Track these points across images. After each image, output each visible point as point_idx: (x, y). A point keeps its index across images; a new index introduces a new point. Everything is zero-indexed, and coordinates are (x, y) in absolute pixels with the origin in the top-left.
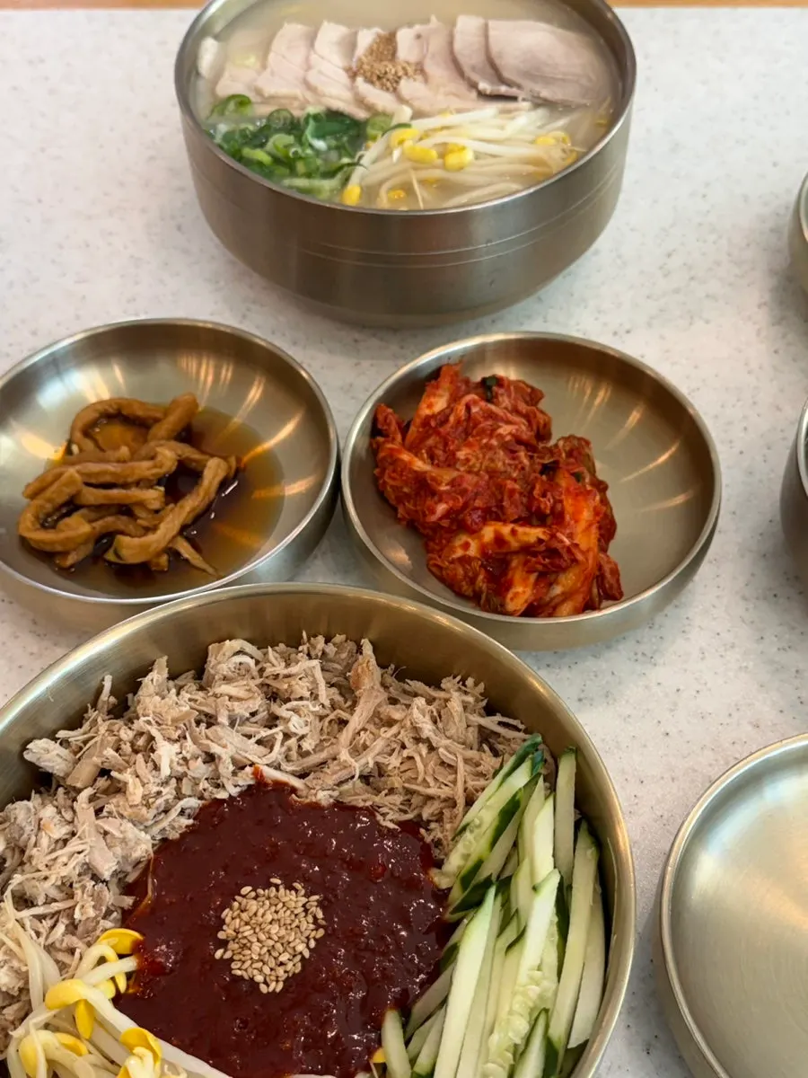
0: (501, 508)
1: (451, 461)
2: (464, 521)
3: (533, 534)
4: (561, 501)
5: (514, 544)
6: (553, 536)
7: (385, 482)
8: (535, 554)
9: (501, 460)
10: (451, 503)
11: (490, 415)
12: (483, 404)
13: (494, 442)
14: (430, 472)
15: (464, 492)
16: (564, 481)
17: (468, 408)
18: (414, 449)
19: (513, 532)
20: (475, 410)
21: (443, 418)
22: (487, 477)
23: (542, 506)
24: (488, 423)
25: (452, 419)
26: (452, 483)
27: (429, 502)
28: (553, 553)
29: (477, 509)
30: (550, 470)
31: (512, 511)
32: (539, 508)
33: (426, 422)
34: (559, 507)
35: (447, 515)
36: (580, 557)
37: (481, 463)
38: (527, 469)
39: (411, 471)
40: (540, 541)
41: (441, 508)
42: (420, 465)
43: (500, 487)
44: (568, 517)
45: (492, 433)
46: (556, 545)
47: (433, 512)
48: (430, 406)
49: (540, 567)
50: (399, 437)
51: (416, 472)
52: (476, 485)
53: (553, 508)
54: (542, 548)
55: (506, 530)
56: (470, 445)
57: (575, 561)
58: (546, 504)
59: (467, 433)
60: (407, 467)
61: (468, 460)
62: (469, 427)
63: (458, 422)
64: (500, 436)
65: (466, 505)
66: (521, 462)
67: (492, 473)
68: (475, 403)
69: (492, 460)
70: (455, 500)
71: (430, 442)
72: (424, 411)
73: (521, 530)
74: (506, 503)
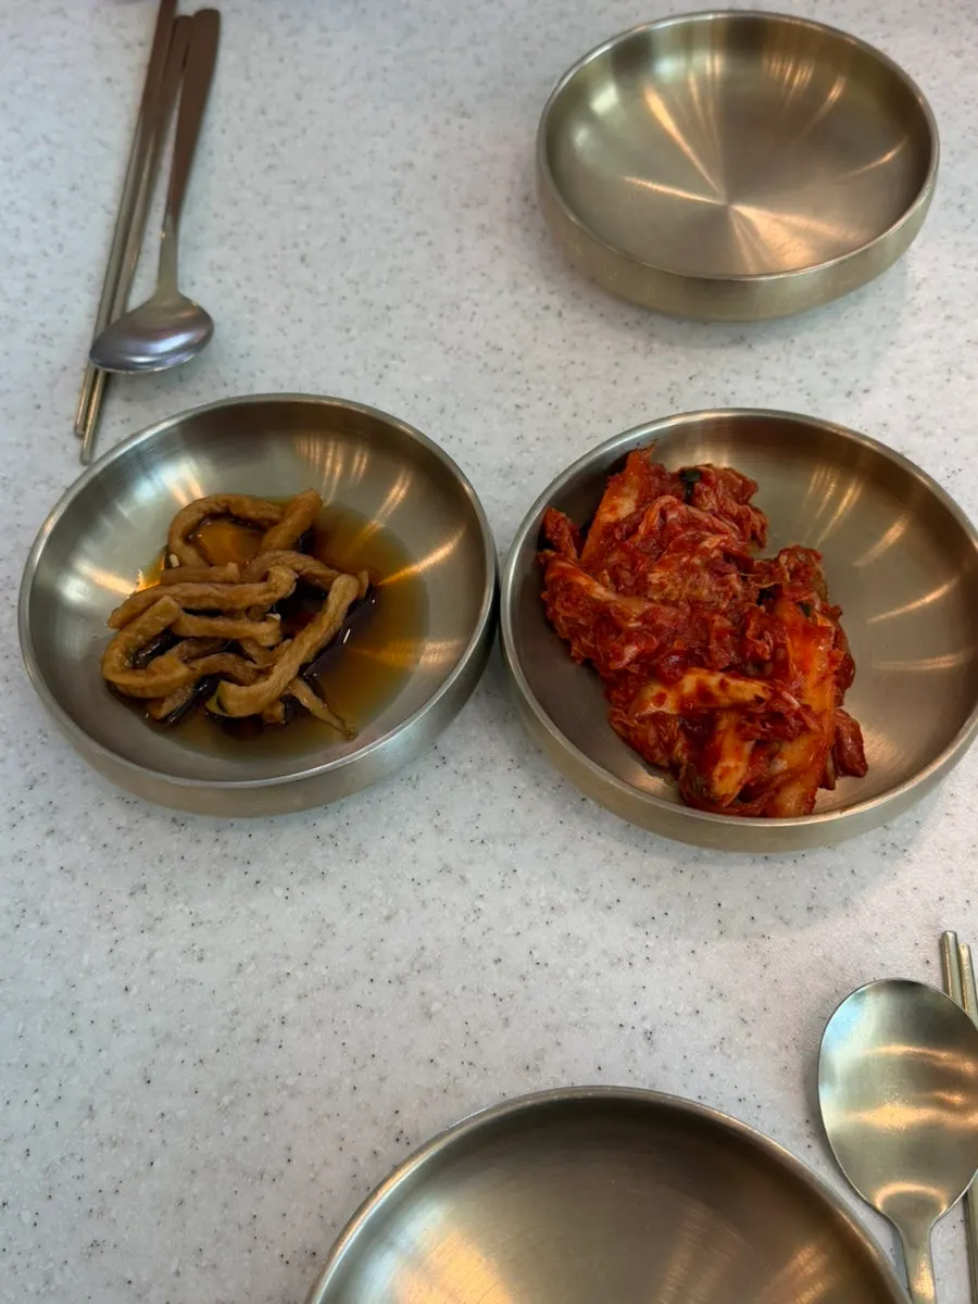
0: (707, 651)
1: (640, 588)
2: (658, 667)
3: (749, 689)
4: (784, 645)
5: (724, 700)
6: (776, 695)
7: (556, 613)
8: (751, 718)
9: (706, 587)
10: (643, 645)
11: (691, 523)
12: (683, 507)
13: (697, 561)
14: (615, 601)
15: (658, 631)
16: (788, 614)
17: (663, 514)
18: (592, 568)
19: (723, 685)
20: (672, 516)
21: (631, 526)
22: (688, 609)
23: (759, 651)
24: (690, 533)
25: (642, 529)
26: (643, 618)
27: (615, 643)
28: (777, 718)
29: (675, 652)
30: (770, 597)
31: (721, 656)
32: (754, 653)
33: (609, 530)
34: (781, 652)
35: (636, 660)
36: (813, 725)
37: (680, 590)
38: (740, 597)
39: (590, 599)
40: (759, 700)
41: (631, 651)
42: (600, 592)
43: (706, 623)
44: (793, 668)
45: (693, 546)
46: (779, 707)
47: (618, 654)
48: (613, 509)
49: (758, 736)
50: (573, 553)
51: (595, 601)
52: (674, 620)
53: (774, 654)
54: (761, 709)
55: (713, 681)
56: (664, 565)
57: (805, 729)
58: (764, 648)
59: (661, 548)
60: (584, 593)
61: (662, 586)
62: (666, 540)
63: (650, 532)
64: (706, 552)
65: (662, 647)
66: (732, 588)
67: (695, 604)
68: (673, 507)
69: (694, 586)
70: (649, 640)
71: (614, 559)
72: (606, 517)
73: (733, 683)
74: (713, 646)
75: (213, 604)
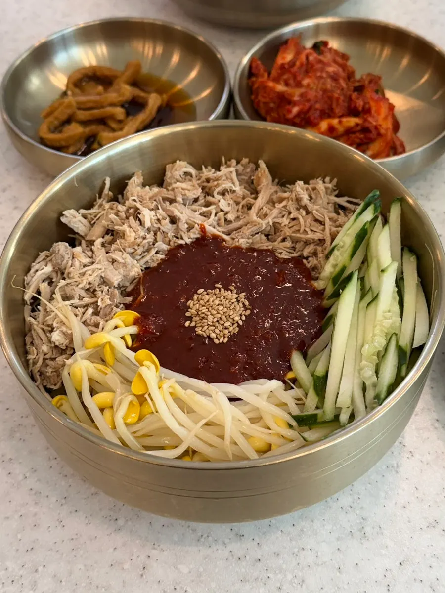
0: (331, 109)
1: (299, 84)
2: (309, 117)
3: (352, 121)
4: (369, 103)
5: (341, 129)
6: (365, 120)
7: (259, 101)
8: (354, 133)
9: (330, 84)
10: (301, 106)
11: (320, 62)
12: (315, 55)
13: (324, 75)
14: (287, 91)
15: (308, 100)
16: (369, 94)
17: (307, 58)
18: (277, 80)
19: (340, 122)
20: (311, 58)
21: (292, 64)
22: (321, 93)
23: (358, 105)
24: (320, 66)
25: (298, 63)
26: (301, 95)
27: (288, 107)
28: (365, 130)
29: (316, 109)
30: (360, 89)
31: (338, 111)
32: (355, 107)
33: (282, 67)
34: (367, 106)
35: (298, 114)
36: (382, 131)
37: (317, 86)
38: (345, 90)
39: (275, 92)
40: (357, 125)
41: (295, 110)
42: (280, 88)
43: (331, 98)
44: (373, 111)
45: (322, 70)
46: (367, 124)
47: (290, 111)
48: (284, 58)
49: (358, 141)
50: (266, 75)
51: (278, 93)
52: (316, 96)
53: (363, 108)
54: (359, 128)
55: (335, 121)
56: (310, 77)
57: (379, 135)
58: (360, 103)
59: (307, 72)
60: (272, 90)
61: (308, 85)
62: (308, 68)
63: (302, 65)
64: (327, 72)
65: (310, 108)
66: (341, 86)
67: (325, 91)
68: (311, 54)
69: (324, 84)
70: (304, 105)
71: (285, 76)
72: (280, 61)
73: (344, 120)
74: (334, 106)
75: (91, 105)
